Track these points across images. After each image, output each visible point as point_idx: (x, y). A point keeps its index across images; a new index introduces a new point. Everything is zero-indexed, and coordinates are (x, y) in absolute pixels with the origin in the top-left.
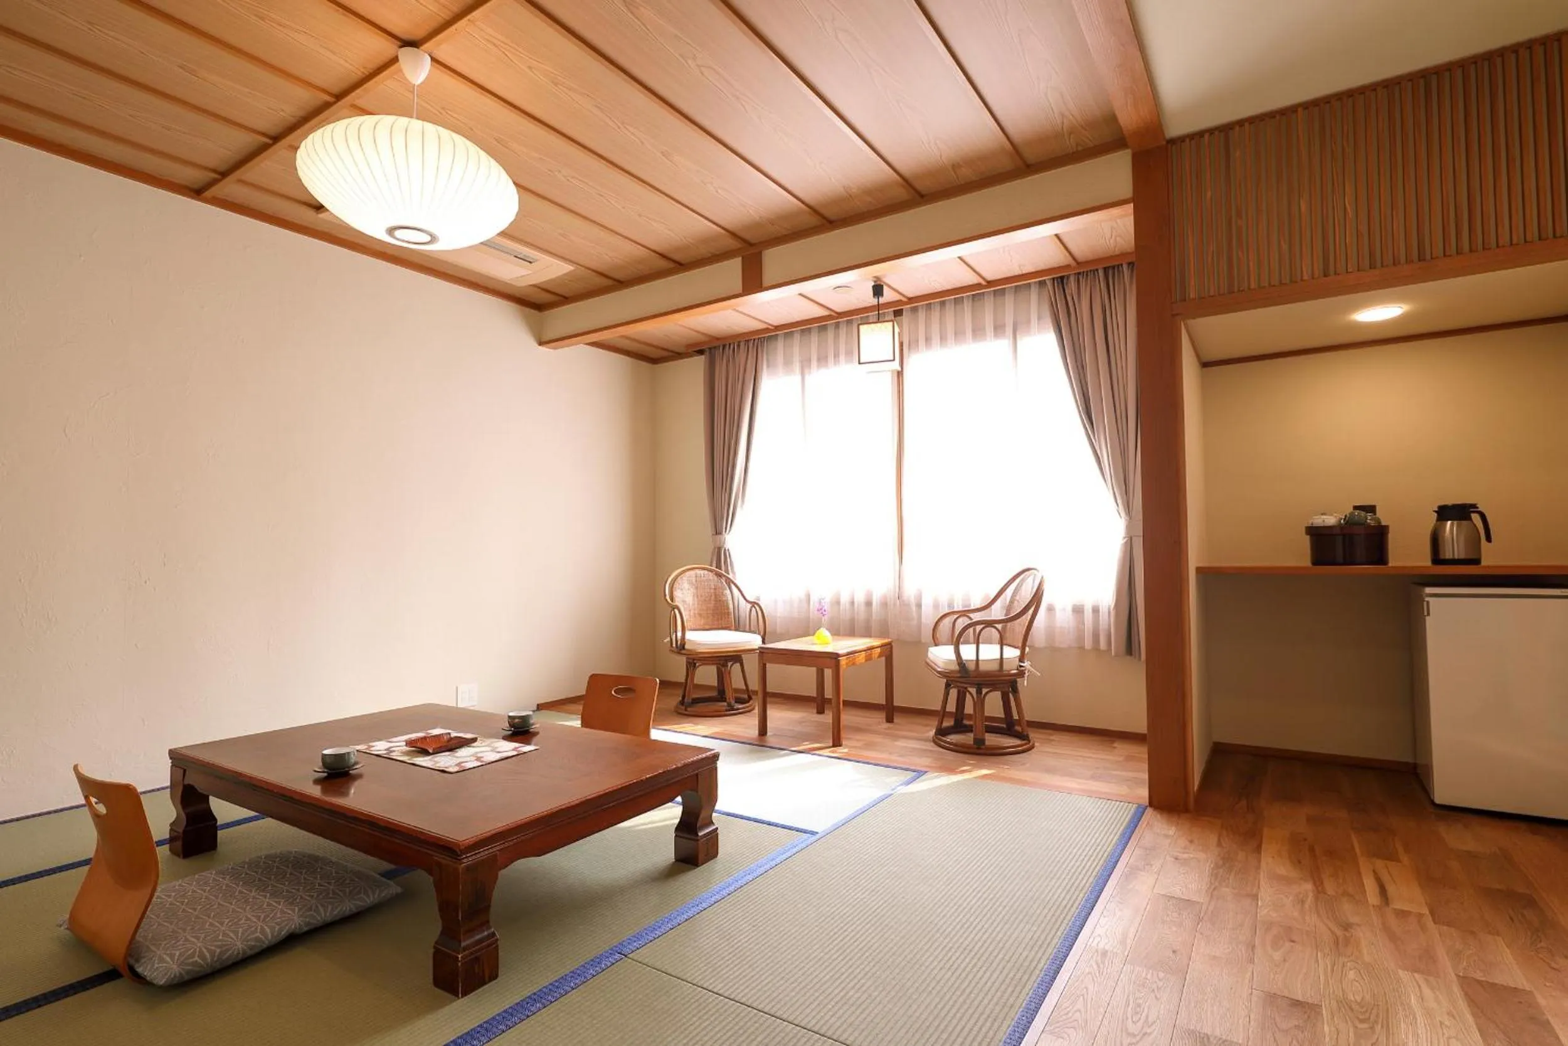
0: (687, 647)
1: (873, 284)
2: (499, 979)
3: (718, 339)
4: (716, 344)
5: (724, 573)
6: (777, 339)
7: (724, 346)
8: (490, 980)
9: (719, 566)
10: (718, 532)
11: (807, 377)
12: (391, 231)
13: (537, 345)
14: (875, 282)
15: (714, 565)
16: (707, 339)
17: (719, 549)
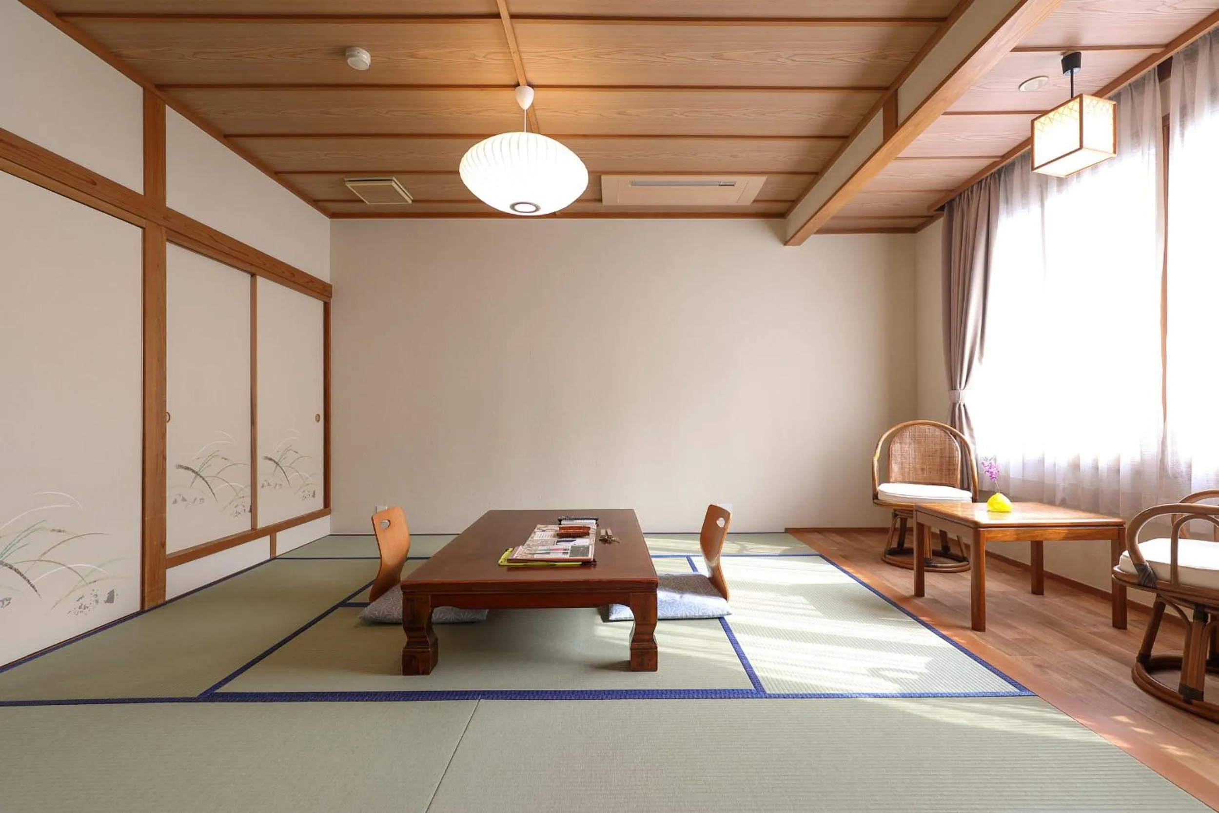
0: (879, 497)
1: (1062, 57)
2: (429, 676)
3: (952, 191)
4: (952, 196)
5: (958, 432)
6: (1013, 169)
7: (960, 195)
8: (423, 674)
9: (953, 424)
10: (953, 387)
11: (1046, 203)
12: (513, 207)
13: (781, 246)
14: (1063, 54)
15: (949, 422)
16: (943, 194)
17: (954, 405)
